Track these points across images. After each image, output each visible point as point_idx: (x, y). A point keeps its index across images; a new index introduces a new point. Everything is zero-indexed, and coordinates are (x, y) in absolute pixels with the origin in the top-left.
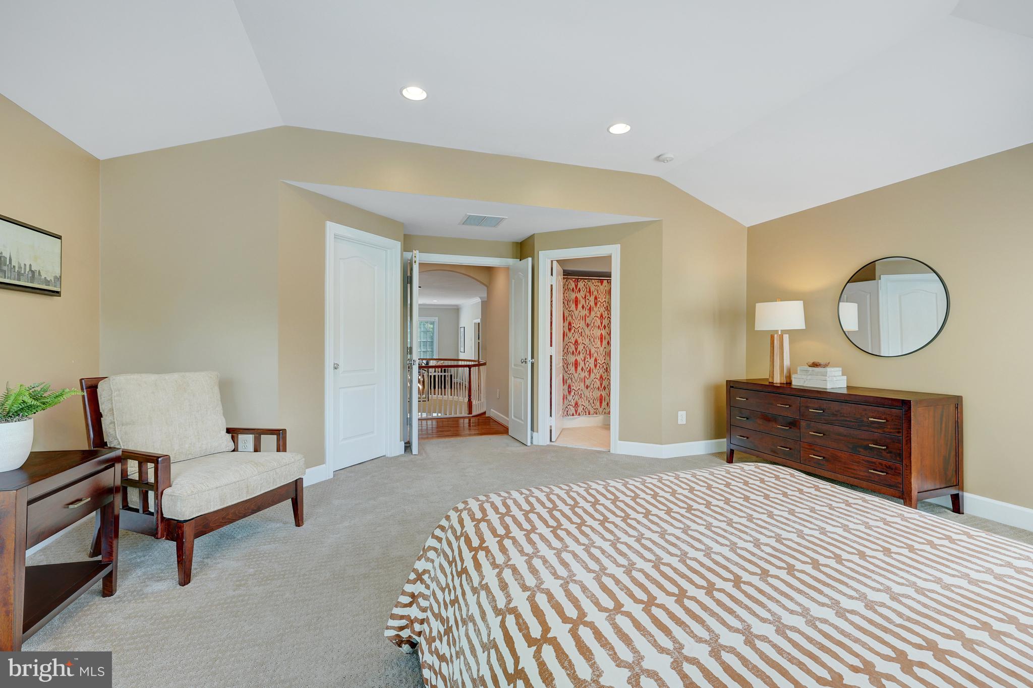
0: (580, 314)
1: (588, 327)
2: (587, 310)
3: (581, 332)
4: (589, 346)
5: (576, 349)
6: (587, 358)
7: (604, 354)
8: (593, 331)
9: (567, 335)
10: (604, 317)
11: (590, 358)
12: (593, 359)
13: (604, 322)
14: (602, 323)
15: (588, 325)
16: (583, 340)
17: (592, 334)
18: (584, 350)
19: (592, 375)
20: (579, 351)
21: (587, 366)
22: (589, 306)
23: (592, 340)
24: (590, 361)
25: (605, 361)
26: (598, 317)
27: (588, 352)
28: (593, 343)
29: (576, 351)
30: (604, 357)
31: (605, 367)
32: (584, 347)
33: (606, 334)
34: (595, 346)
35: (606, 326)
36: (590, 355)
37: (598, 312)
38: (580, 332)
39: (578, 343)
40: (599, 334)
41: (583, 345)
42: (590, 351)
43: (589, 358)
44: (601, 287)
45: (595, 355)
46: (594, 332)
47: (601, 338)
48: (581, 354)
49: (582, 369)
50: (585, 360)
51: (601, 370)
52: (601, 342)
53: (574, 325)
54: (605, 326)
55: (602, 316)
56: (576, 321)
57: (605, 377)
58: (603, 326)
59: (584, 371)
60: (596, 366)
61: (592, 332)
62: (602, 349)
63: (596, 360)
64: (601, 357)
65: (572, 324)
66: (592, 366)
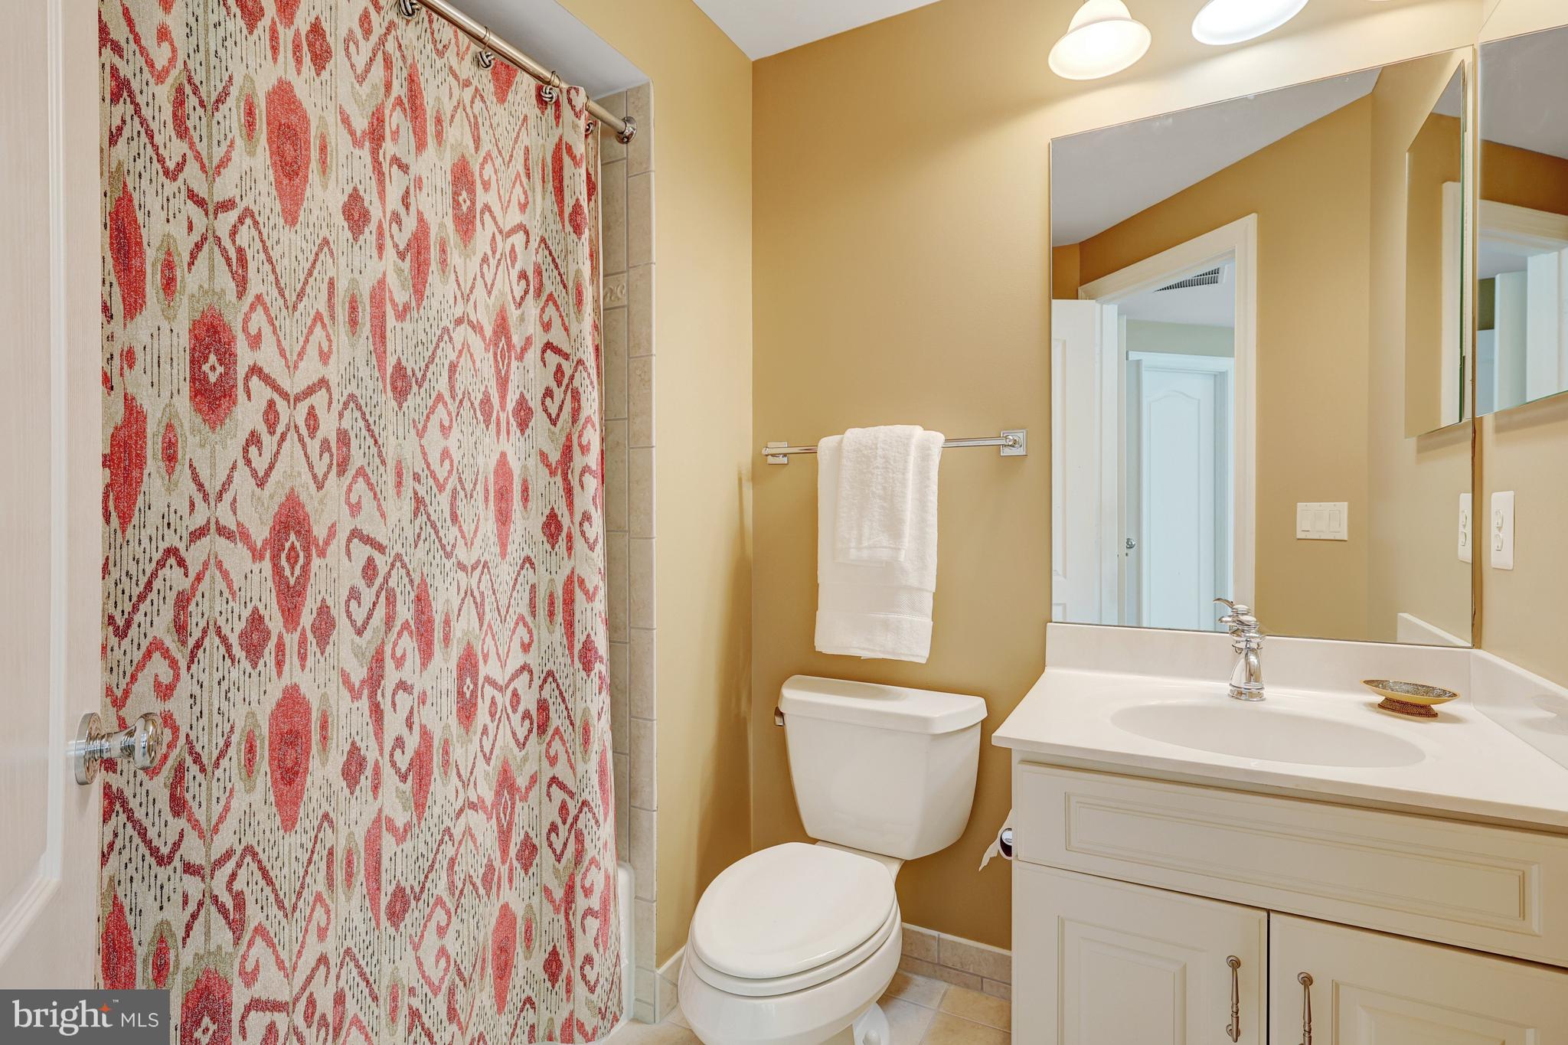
0: (327, 268)
1: (401, 394)
2: (390, 252)
3: (343, 438)
4: (416, 558)
5: (290, 596)
6: (399, 663)
7: (524, 610)
8: (445, 430)
9: (170, 457)
10: (517, 340)
11: (426, 654)
12: (446, 661)
13: (515, 378)
14: (503, 383)
15: (401, 383)
16: (355, 509)
17: (434, 458)
18: (368, 595)
19: (443, 791)
20: (324, 610)
21: (393, 724)
22: (410, 224)
23: (440, 506)
24: (419, 684)
25: (532, 659)
26: (477, 328)
27: (405, 612)
28: (450, 534)
29: (291, 615)
30: (522, 631)
31: (529, 702)
32: (369, 570)
33: (534, 461)
34: (461, 553)
35: (535, 404)
36: (423, 630)
37: (480, 292)
38: (328, 427)
39: (305, 534)
40: (487, 464)
41: (361, 551)
42: (422, 601)
43: (413, 659)
44: (501, 114)
45: (465, 626)
46: (452, 443)
47: (503, 495)
48: (343, 631)
49: (354, 768)
50: (374, 680)
51: (505, 732)
52: (503, 518)
53: (267, 357)
54: (522, 404)
55: (502, 327)
56: (292, 328)
57: (531, 768)
58: (511, 405)
59: (365, 782)
60: (466, 711)
61: (434, 441)
62: (505, 572)
63: (468, 664)
64: (503, 632)
65: (241, 347)
66: (440, 718)
